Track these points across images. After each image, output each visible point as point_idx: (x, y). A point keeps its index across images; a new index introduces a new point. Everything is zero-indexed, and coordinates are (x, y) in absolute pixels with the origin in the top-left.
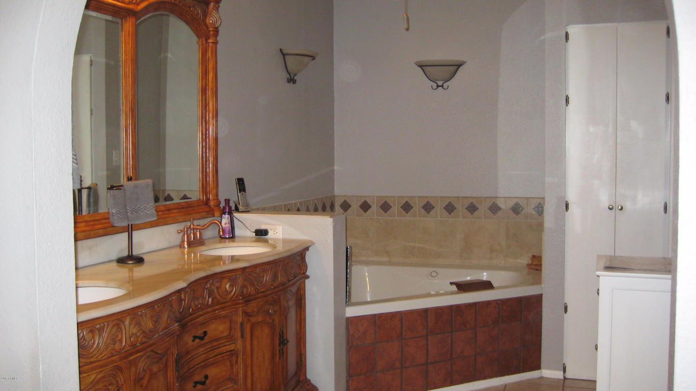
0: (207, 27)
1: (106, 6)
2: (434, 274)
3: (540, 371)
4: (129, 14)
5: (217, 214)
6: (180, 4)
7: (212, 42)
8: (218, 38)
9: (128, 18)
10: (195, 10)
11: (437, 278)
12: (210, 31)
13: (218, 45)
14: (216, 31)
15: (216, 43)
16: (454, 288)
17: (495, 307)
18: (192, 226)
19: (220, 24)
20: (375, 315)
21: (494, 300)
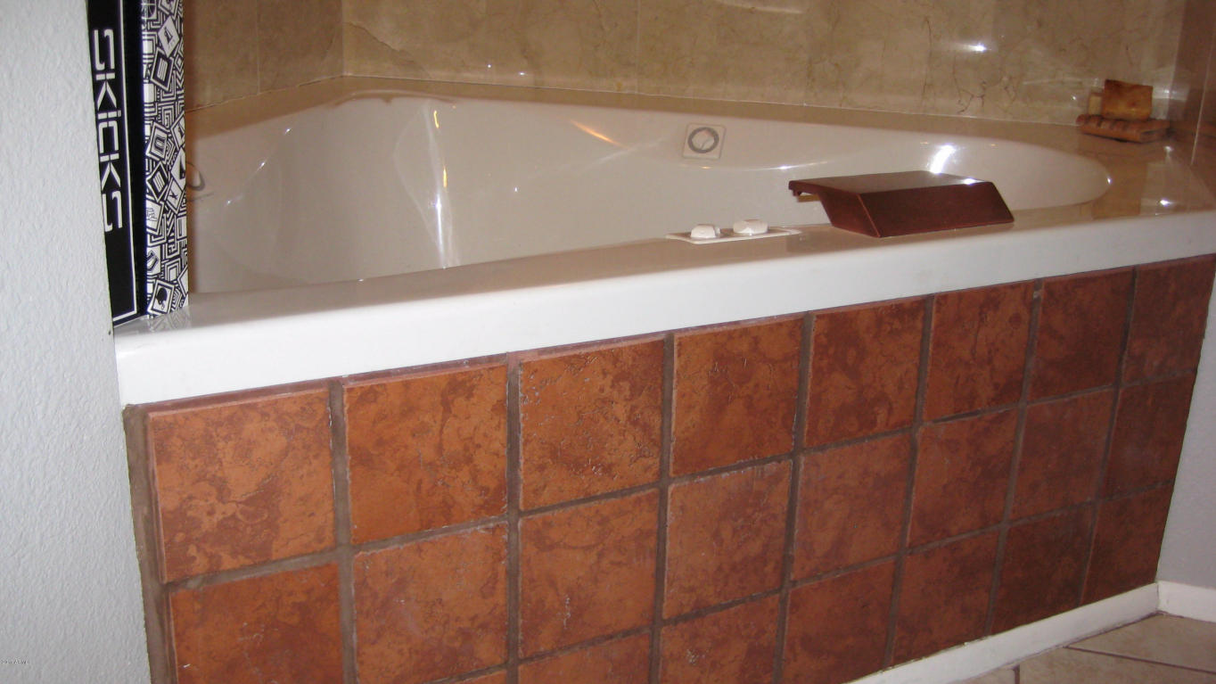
2: (702, 140)
3: (1153, 585)
11: (713, 155)
16: (815, 213)
17: (1016, 319)
20: (333, 385)
21: (1014, 286)
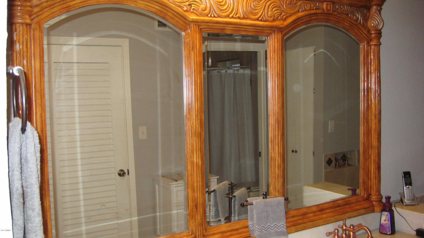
0: (369, 31)
1: (246, 27)
4: (274, 31)
5: (377, 209)
6: (335, 13)
7: (375, 45)
8: (381, 40)
9: (273, 34)
10: (353, 16)
12: (371, 34)
13: (381, 46)
14: (379, 34)
15: (379, 44)
18: (344, 226)
19: (383, 27)
